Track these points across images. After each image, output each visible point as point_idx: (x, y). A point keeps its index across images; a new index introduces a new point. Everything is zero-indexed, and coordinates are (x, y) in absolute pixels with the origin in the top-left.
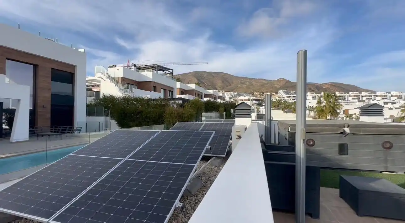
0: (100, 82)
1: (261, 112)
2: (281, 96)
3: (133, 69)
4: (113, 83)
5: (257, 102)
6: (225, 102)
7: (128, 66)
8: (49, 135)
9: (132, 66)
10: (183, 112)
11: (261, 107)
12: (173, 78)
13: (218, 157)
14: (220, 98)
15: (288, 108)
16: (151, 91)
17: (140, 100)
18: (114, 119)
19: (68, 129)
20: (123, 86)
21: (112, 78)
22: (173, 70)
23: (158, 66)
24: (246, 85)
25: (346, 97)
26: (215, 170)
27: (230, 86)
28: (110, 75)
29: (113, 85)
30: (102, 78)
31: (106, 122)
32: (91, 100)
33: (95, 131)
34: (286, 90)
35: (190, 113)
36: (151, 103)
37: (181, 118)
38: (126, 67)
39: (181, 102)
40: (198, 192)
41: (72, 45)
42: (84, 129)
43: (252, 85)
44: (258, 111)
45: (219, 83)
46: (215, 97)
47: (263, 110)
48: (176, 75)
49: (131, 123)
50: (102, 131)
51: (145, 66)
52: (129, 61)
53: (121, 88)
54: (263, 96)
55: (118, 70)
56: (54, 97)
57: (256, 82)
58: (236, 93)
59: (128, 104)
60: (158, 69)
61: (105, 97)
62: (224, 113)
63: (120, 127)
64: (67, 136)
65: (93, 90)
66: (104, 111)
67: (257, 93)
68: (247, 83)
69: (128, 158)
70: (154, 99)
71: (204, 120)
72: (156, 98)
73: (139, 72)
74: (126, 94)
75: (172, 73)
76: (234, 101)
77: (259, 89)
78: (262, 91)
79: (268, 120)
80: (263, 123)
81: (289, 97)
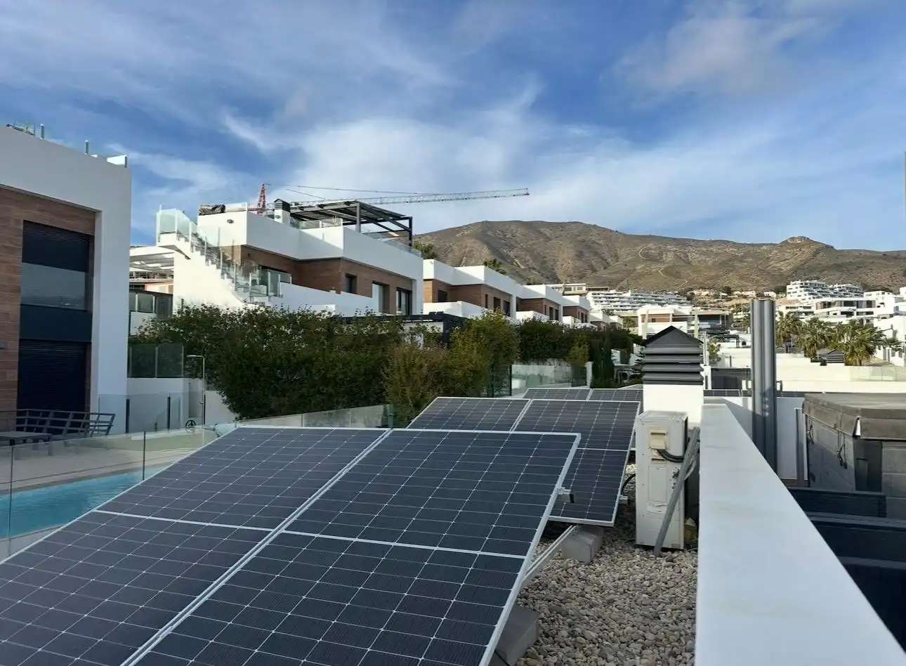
0: (170, 262)
1: (727, 361)
2: (797, 301)
3: (279, 217)
4: (215, 266)
5: (706, 325)
6: (588, 325)
7: (262, 209)
8: (12, 442)
9: (277, 207)
10: (450, 363)
11: (722, 344)
12: (410, 245)
13: (585, 528)
14: (569, 310)
15: (826, 345)
16: (338, 292)
17: (303, 323)
18: (218, 387)
19: (70, 420)
20: (246, 275)
21: (209, 248)
22: (410, 219)
23: (363, 206)
24: (663, 262)
26: (578, 573)
27: (605, 268)
28: (204, 239)
29: (213, 271)
30: (179, 251)
31: (192, 396)
32: (143, 321)
33: (156, 429)
34: (818, 278)
35: (470, 365)
36: (341, 330)
37: (446, 383)
38: (256, 212)
39: (440, 327)
40: (526, 655)
41: (87, 143)
42: (120, 422)
43: (689, 263)
44: (714, 358)
45: (565, 258)
46: (555, 308)
47: (737, 355)
48: (420, 236)
49: (274, 402)
50: (178, 428)
51: (321, 206)
52: (263, 191)
53: (242, 281)
54: (728, 304)
55: (231, 222)
56: (31, 313)
57: (702, 253)
58: (628, 294)
59: (265, 337)
60: (361, 217)
61: (188, 313)
62: (589, 366)
63: (238, 415)
64: (66, 445)
65: (150, 288)
66: (186, 359)
67: (704, 293)
68: (669, 258)
69: (286, 529)
70: (349, 320)
71: (519, 391)
72: (358, 316)
73: (297, 226)
74: (256, 303)
75: (409, 230)
76: (621, 322)
77: (712, 278)
78: (726, 284)
79: (763, 394)
80: (745, 402)
81: (827, 305)
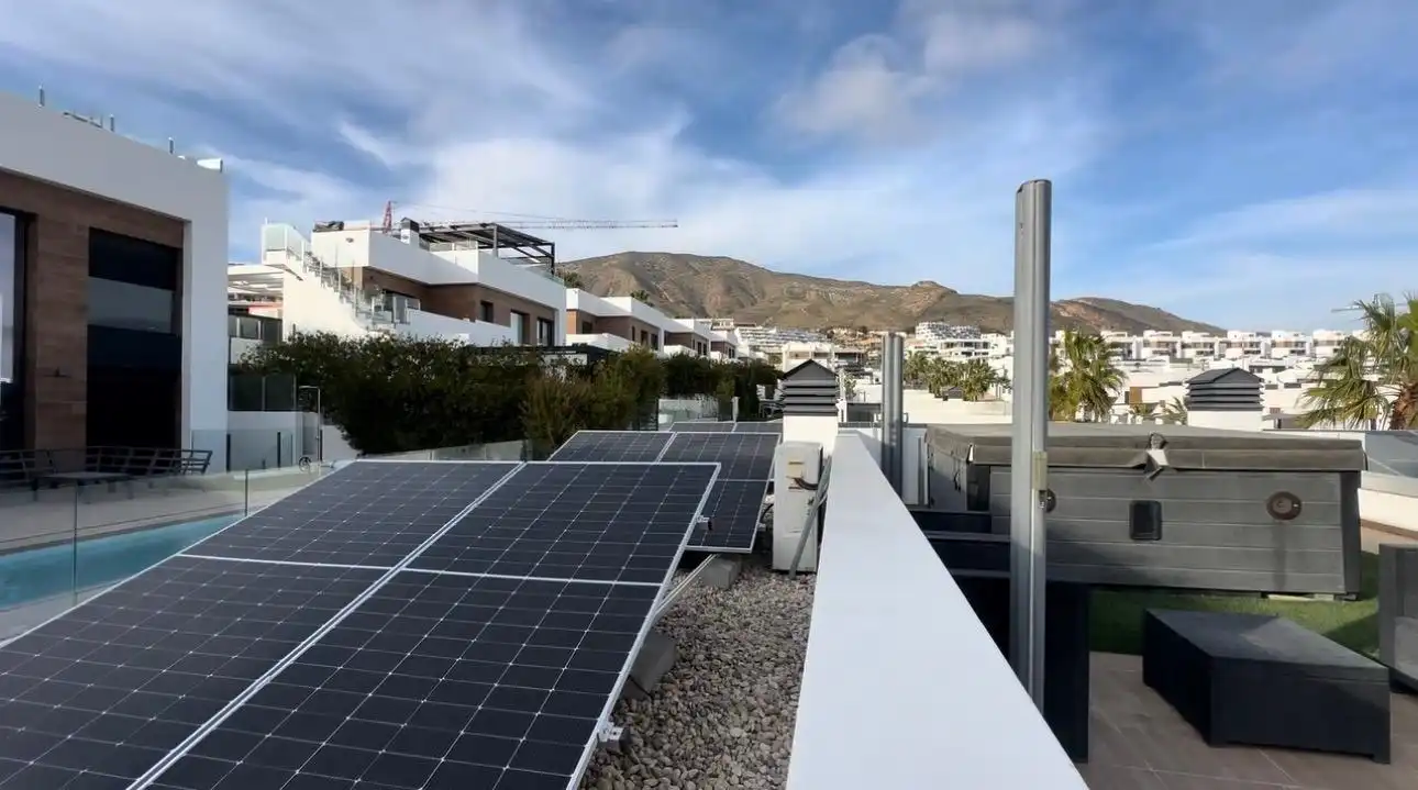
0: (280, 283)
1: (862, 396)
2: (925, 341)
3: (406, 237)
4: (332, 289)
5: (844, 362)
6: (735, 360)
7: (387, 228)
8: (81, 483)
9: (404, 226)
10: (594, 396)
11: (858, 381)
12: (553, 272)
13: (725, 556)
14: (717, 346)
15: (949, 382)
16: (473, 320)
17: (433, 353)
18: (335, 422)
19: (155, 458)
20: (368, 299)
21: (325, 269)
22: (553, 245)
23: (500, 229)
24: (807, 301)
25: (1134, 348)
26: (717, 600)
27: (752, 304)
28: (319, 259)
29: (330, 295)
30: (289, 271)
31: (306, 431)
32: (246, 349)
33: (264, 466)
34: (942, 320)
35: (616, 400)
36: (475, 361)
37: (588, 416)
38: (380, 232)
39: (583, 359)
40: (663, 680)
41: (172, 142)
42: (219, 457)
43: (830, 303)
44: (850, 393)
45: (713, 294)
46: (703, 342)
47: (869, 390)
48: (564, 264)
49: (401, 439)
50: (291, 464)
51: (453, 227)
52: (389, 210)
53: (363, 305)
54: (863, 342)
55: (351, 240)
56: (99, 335)
57: (843, 294)
58: (773, 331)
59: (391, 367)
60: (498, 240)
61: (301, 339)
62: (736, 400)
63: (359, 452)
64: (151, 486)
65: (253, 312)
66: (298, 391)
67: (843, 332)
68: (812, 296)
69: (407, 567)
70: (484, 351)
71: (666, 426)
72: (494, 345)
73: (427, 248)
74: (379, 331)
75: (551, 257)
76: (766, 358)
77: (850, 318)
78: (861, 325)
79: (891, 425)
80: (876, 433)
81: (950, 345)
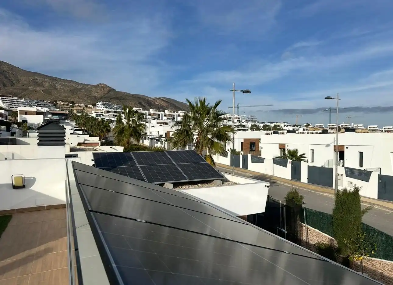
2: (100, 110)
24: (44, 87)
25: (175, 117)
27: (12, 86)
43: (56, 89)
54: (72, 109)
57: (63, 85)
58: (23, 100)
67: (62, 103)
68: (46, 85)
77: (66, 97)
78: (71, 100)
